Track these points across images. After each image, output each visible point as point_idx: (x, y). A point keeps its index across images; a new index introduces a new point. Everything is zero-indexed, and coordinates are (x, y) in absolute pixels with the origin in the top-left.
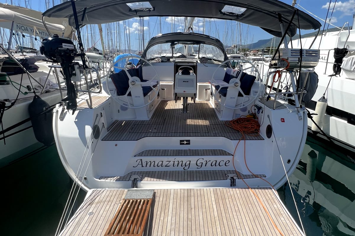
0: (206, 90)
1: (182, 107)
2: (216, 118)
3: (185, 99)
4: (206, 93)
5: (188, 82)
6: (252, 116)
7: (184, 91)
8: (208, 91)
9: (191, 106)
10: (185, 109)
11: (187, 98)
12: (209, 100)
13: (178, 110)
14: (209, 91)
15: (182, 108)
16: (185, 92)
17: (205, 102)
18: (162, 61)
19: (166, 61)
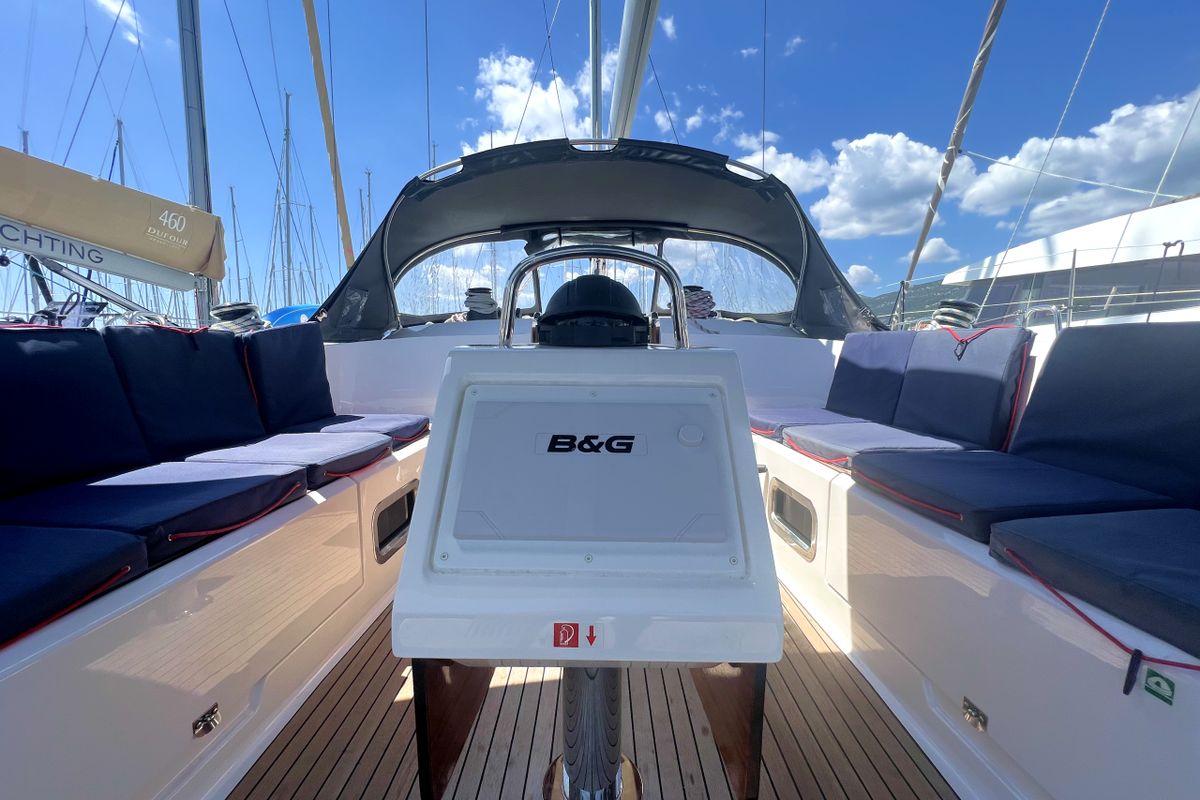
5: (628, 445)
18: (471, 316)
19: (490, 311)
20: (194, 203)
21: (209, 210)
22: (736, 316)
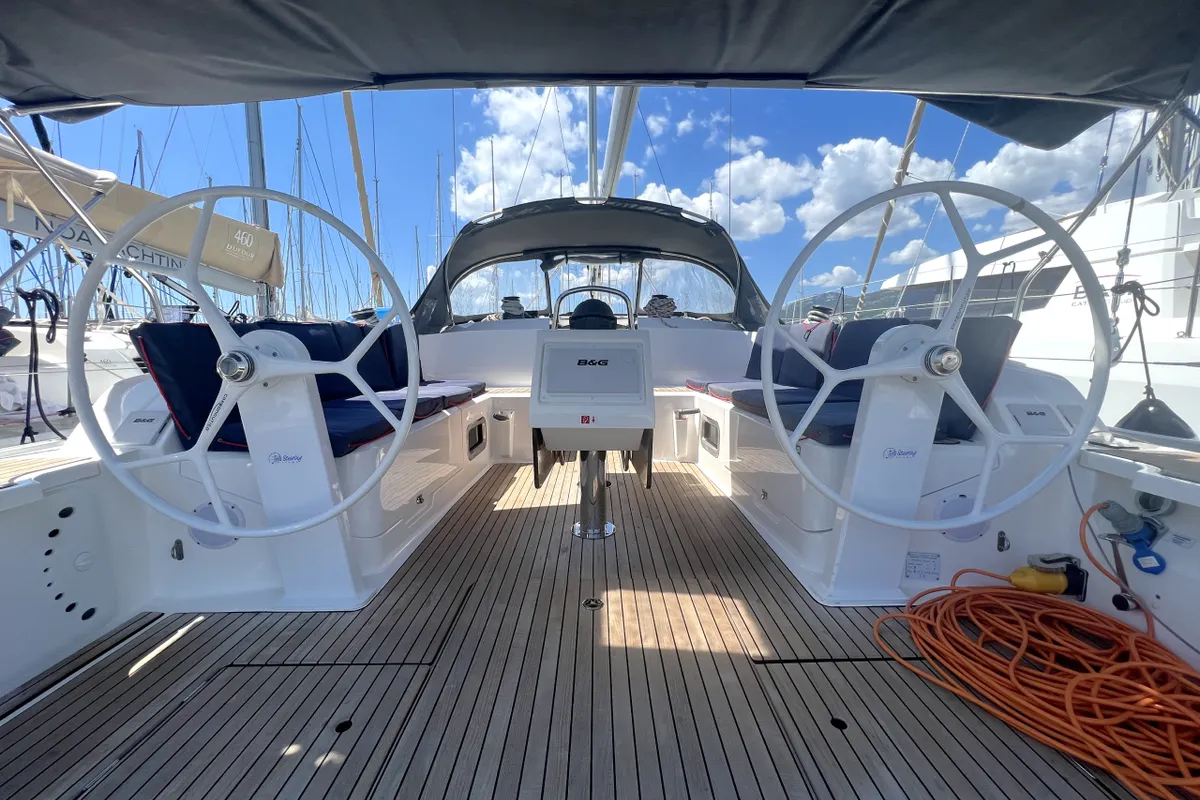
0: (680, 415)
1: (574, 498)
2: (779, 578)
3: (592, 460)
4: (682, 430)
5: (605, 363)
6: (1062, 581)
7: (585, 419)
8: (689, 422)
9: (622, 488)
10: (592, 510)
11: (602, 455)
12: (694, 459)
13: (558, 513)
14: (694, 423)
15: (579, 502)
16: (591, 425)
17: (683, 469)
18: (506, 316)
19: (519, 313)
20: (256, 222)
21: (267, 228)
22: (696, 316)
